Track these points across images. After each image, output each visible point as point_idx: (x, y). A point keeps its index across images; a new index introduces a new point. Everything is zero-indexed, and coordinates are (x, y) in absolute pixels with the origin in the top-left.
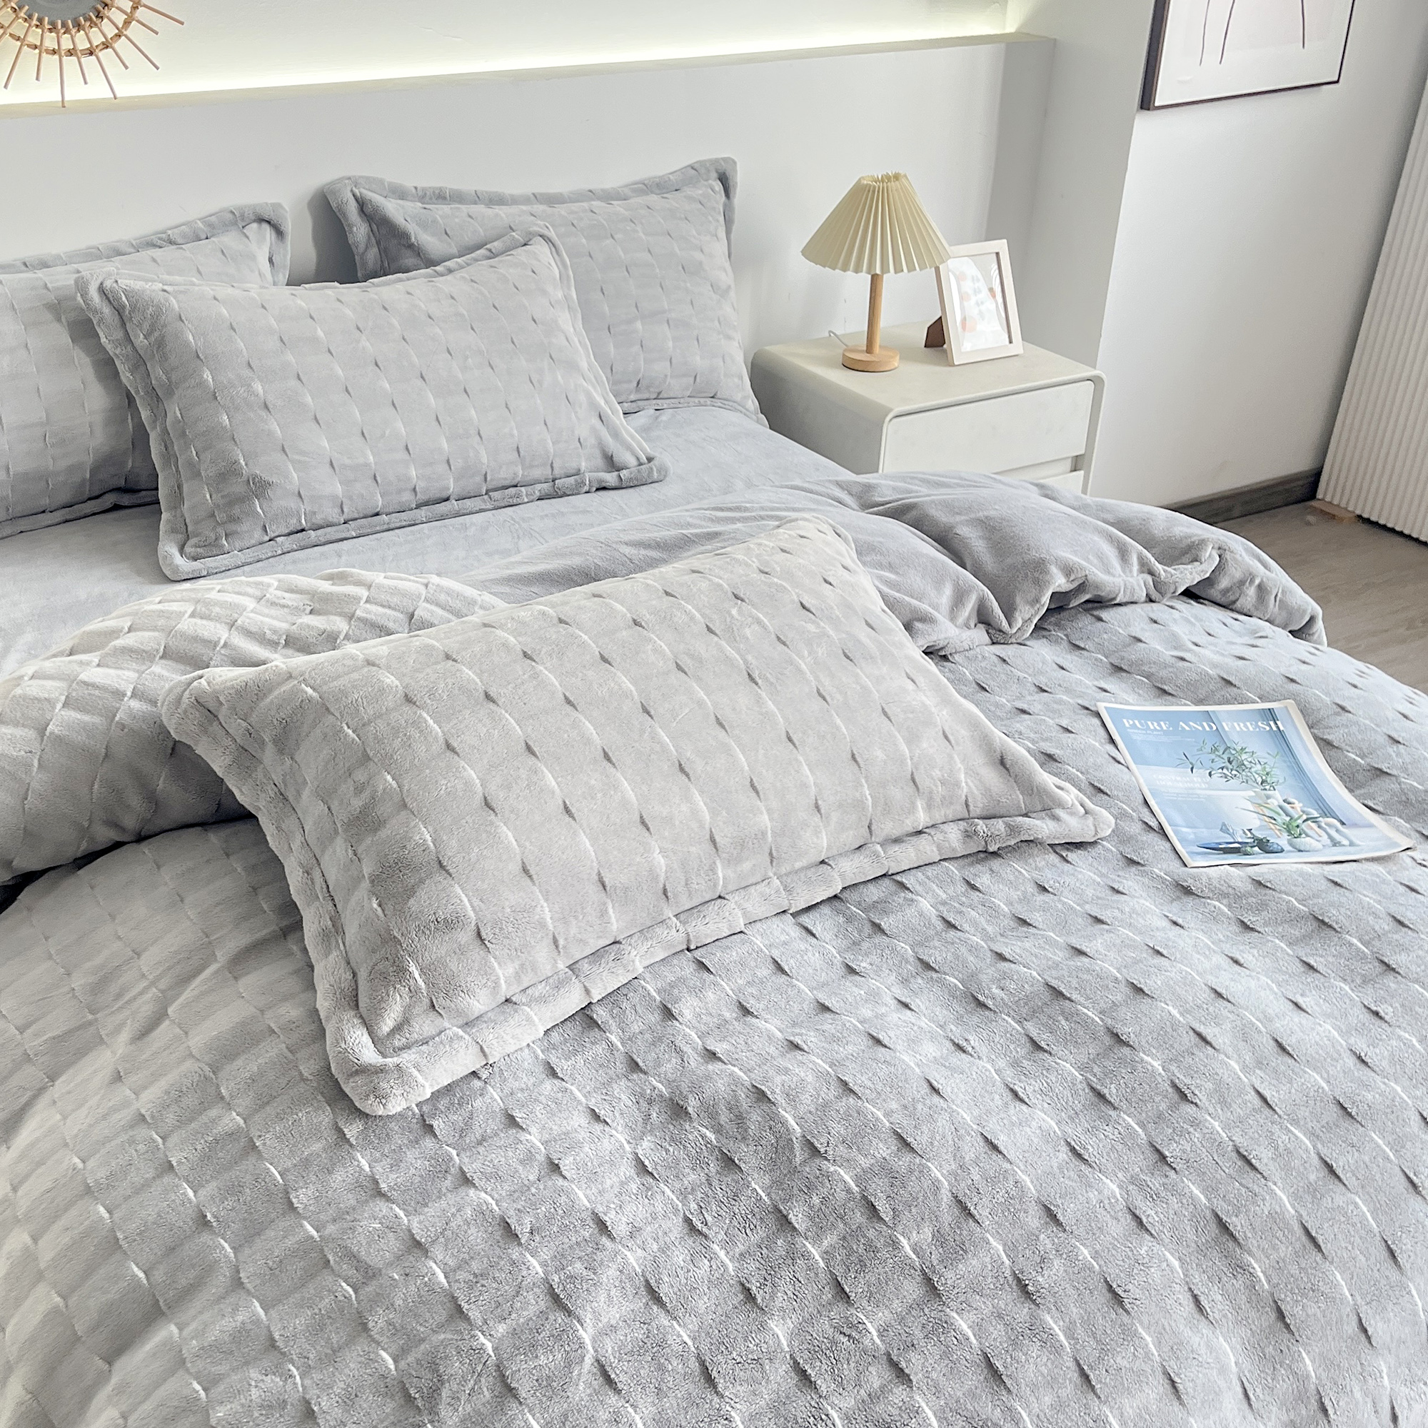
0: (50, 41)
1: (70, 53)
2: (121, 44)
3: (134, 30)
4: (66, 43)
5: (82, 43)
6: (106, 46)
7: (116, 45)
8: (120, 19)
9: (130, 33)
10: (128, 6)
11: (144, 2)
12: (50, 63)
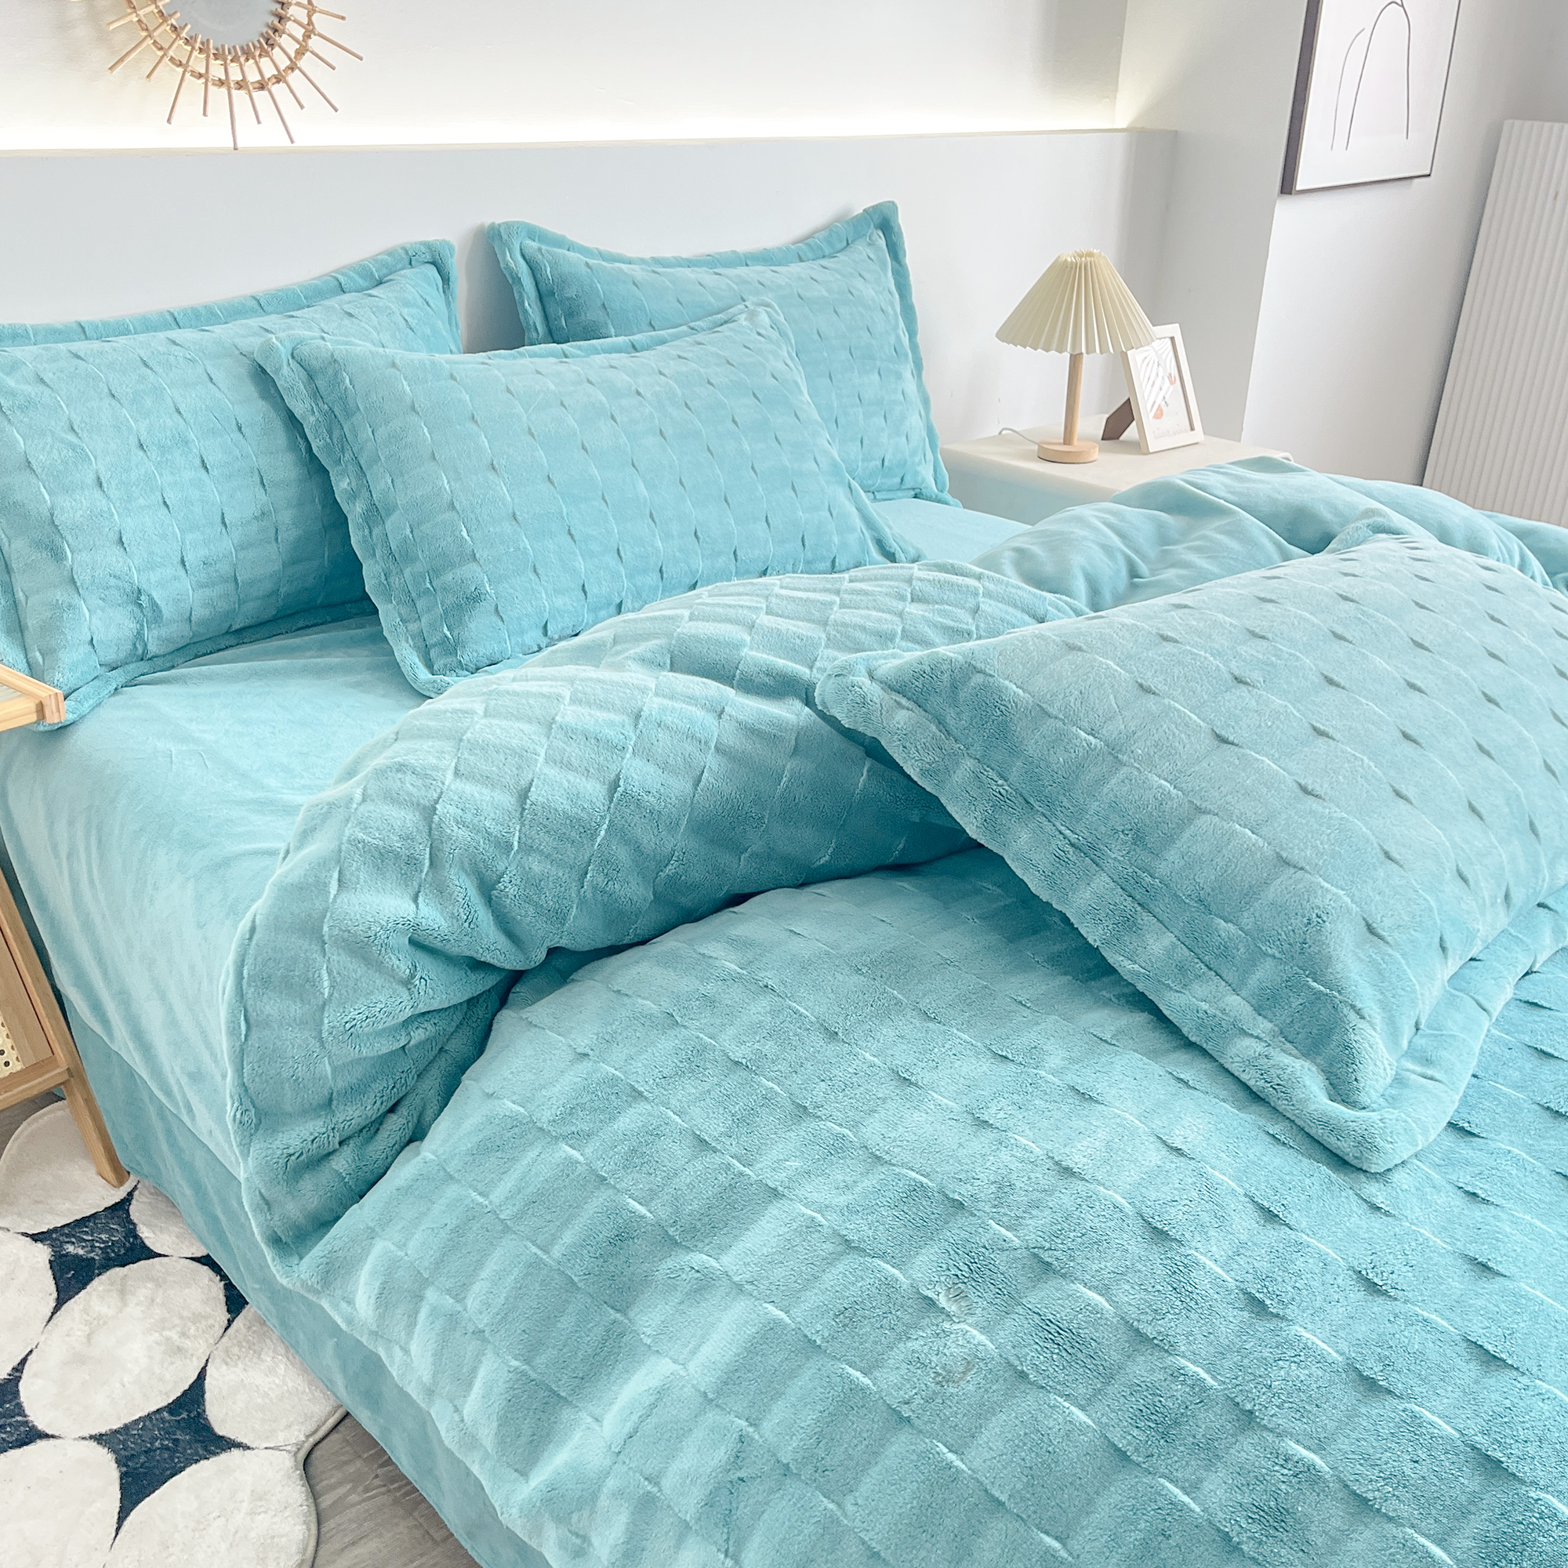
0: (217, 70)
1: (240, 85)
2: (294, 78)
3: (308, 63)
4: (234, 73)
5: (252, 74)
6: (278, 79)
7: (289, 79)
8: (292, 47)
9: (301, 64)
10: (299, 33)
11: (319, 28)
12: (218, 94)
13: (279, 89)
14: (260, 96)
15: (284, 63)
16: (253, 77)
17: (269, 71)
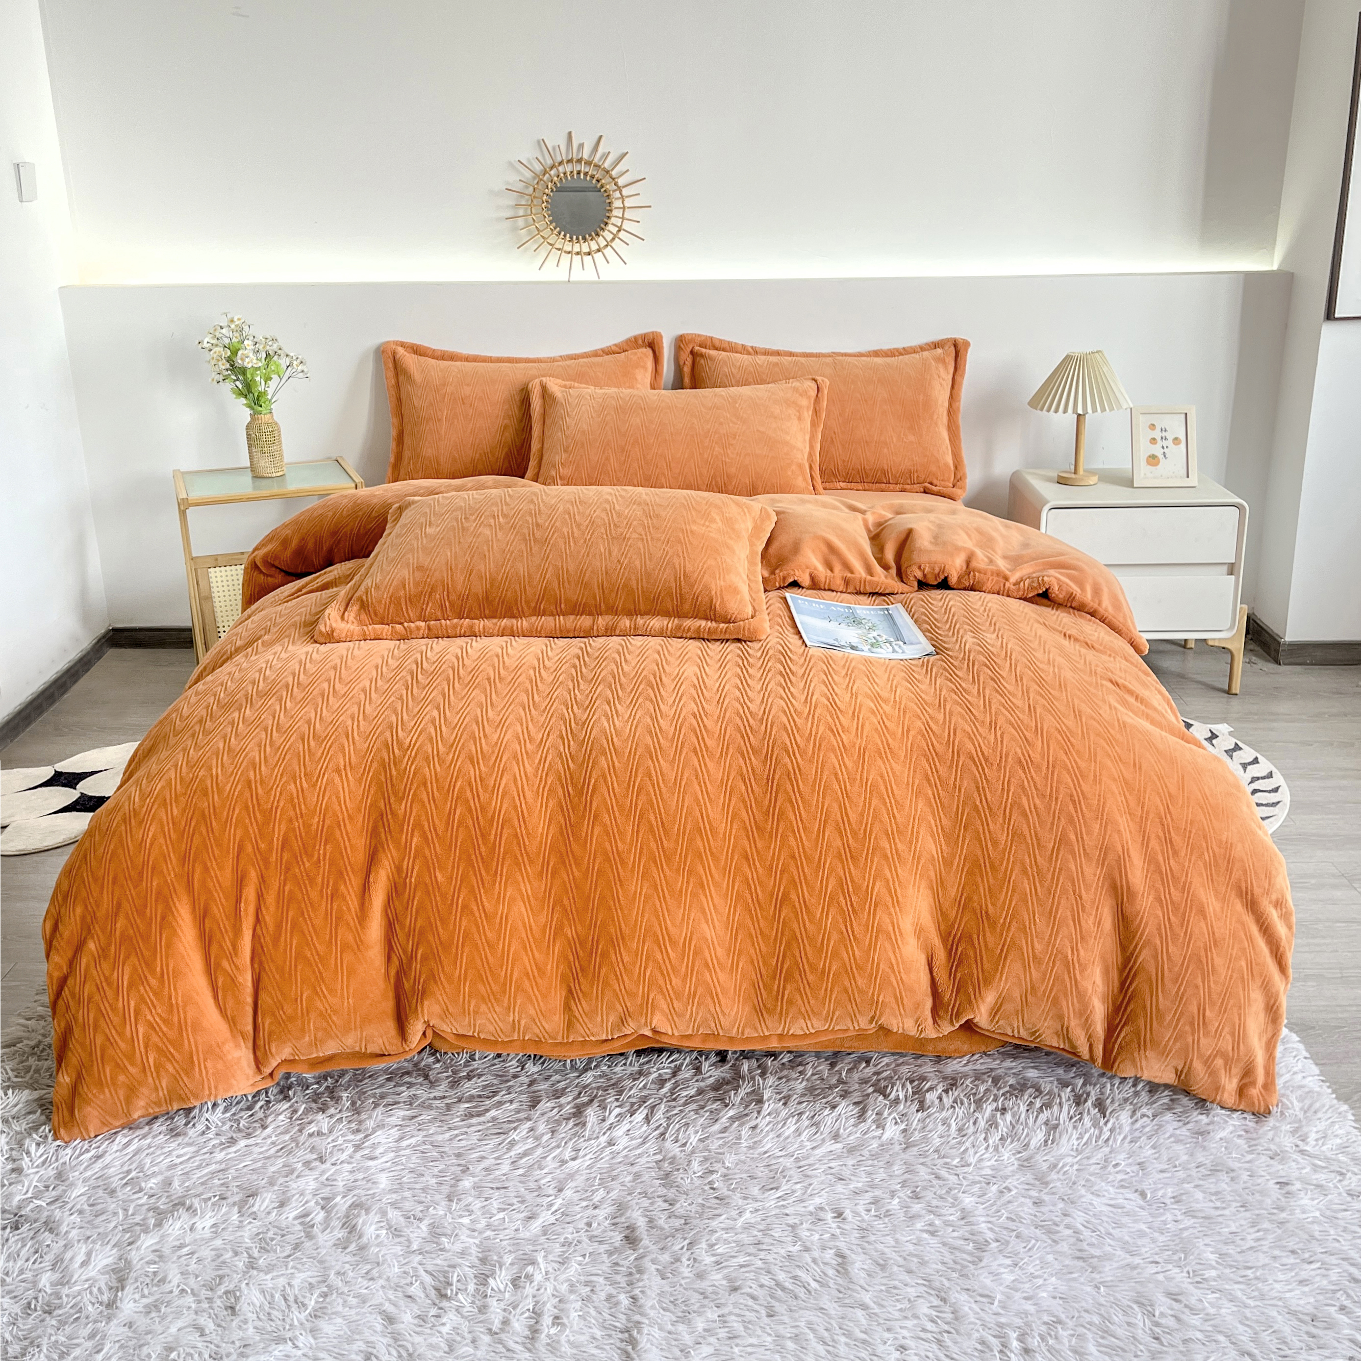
0: (568, 247)
1: (578, 253)
2: (608, 251)
3: (617, 244)
4: (577, 248)
5: (585, 248)
6: (599, 250)
7: (605, 251)
8: (609, 237)
9: (613, 244)
10: (615, 230)
11: (624, 227)
12: (566, 258)
13: (598, 256)
14: (587, 259)
15: (603, 243)
16: (585, 249)
17: (594, 246)
